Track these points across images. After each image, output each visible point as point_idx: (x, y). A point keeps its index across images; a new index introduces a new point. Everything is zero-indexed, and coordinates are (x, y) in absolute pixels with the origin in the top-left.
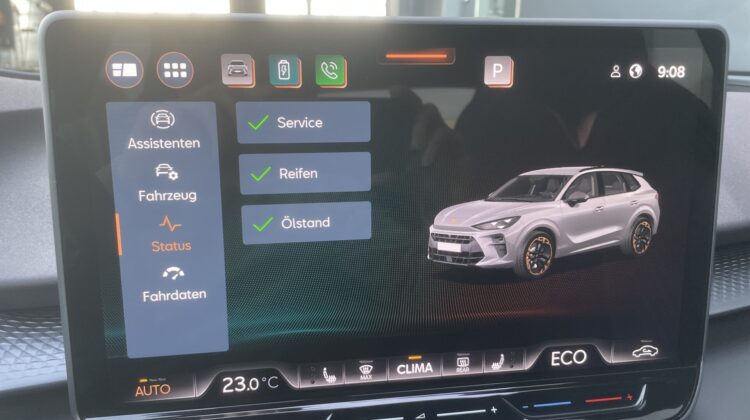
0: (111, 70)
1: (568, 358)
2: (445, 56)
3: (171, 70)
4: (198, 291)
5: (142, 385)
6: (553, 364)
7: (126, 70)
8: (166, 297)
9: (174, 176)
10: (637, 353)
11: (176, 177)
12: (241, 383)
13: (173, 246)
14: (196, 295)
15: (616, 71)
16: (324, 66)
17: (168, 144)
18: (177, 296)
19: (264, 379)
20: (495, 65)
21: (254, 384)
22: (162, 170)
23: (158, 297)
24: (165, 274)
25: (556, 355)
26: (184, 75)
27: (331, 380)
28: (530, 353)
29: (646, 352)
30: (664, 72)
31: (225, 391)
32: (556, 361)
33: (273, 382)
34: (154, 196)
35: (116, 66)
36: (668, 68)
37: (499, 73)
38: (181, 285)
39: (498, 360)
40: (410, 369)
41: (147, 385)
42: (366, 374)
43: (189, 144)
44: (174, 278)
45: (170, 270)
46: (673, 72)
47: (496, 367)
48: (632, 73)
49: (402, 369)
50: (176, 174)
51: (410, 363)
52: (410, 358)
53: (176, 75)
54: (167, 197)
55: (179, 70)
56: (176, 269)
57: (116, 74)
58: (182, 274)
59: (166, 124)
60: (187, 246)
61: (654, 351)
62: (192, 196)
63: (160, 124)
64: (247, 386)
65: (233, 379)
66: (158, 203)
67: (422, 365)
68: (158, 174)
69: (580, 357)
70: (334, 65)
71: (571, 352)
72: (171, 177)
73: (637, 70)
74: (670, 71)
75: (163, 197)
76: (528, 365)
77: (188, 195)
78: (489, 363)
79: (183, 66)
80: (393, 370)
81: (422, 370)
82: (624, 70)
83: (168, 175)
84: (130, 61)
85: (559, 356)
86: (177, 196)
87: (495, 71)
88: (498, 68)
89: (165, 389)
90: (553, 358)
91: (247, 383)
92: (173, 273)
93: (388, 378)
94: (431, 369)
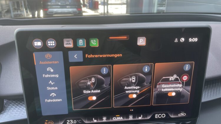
0: (34, 44)
1: (160, 116)
2: (126, 37)
3: (50, 43)
4: (60, 99)
5: (46, 122)
6: (156, 117)
7: (38, 44)
8: (51, 101)
9: (52, 71)
10: (180, 115)
11: (53, 71)
12: (72, 122)
13: (53, 88)
14: (59, 100)
15: (176, 40)
16: (92, 41)
17: (50, 63)
18: (54, 100)
19: (78, 121)
20: (141, 39)
21: (75, 122)
22: (49, 69)
23: (49, 101)
24: (51, 95)
25: (157, 115)
26: (54, 44)
27: (95, 121)
28: (149, 115)
29: (182, 114)
30: (191, 40)
31: (67, 123)
32: (157, 117)
33: (80, 121)
34: (47, 76)
35: (35, 43)
36: (192, 39)
37: (141, 42)
38: (55, 98)
39: (140, 116)
40: (116, 118)
41: (48, 122)
42: (105, 119)
43: (56, 62)
44: (53, 96)
45: (52, 94)
46: (194, 40)
47: (140, 118)
48: (181, 41)
49: (114, 119)
50: (53, 70)
51: (116, 117)
52: (117, 116)
53: (51, 44)
54: (50, 76)
55: (52, 43)
56: (54, 94)
57: (36, 45)
58: (55, 95)
59: (49, 58)
60: (56, 88)
61: (184, 114)
62: (57, 76)
63: (48, 58)
64: (73, 122)
65: (70, 120)
66: (48, 78)
67: (120, 117)
68: (48, 70)
69: (163, 116)
70: (95, 41)
71: (161, 115)
72: (51, 71)
73: (182, 40)
74: (193, 40)
75: (49, 76)
76: (149, 118)
77: (56, 76)
78: (138, 117)
79: (53, 42)
80: (112, 119)
81: (120, 119)
82: (179, 40)
83: (50, 70)
84: (39, 41)
85: (158, 115)
86: (53, 76)
87: (140, 41)
88: (141, 40)
89: (52, 123)
90: (156, 116)
91: (73, 121)
92: (53, 95)
93: (110, 120)
94: (122, 119)
